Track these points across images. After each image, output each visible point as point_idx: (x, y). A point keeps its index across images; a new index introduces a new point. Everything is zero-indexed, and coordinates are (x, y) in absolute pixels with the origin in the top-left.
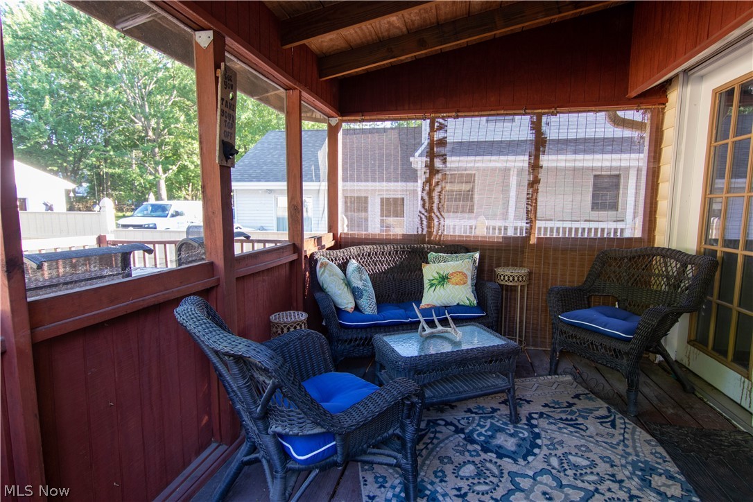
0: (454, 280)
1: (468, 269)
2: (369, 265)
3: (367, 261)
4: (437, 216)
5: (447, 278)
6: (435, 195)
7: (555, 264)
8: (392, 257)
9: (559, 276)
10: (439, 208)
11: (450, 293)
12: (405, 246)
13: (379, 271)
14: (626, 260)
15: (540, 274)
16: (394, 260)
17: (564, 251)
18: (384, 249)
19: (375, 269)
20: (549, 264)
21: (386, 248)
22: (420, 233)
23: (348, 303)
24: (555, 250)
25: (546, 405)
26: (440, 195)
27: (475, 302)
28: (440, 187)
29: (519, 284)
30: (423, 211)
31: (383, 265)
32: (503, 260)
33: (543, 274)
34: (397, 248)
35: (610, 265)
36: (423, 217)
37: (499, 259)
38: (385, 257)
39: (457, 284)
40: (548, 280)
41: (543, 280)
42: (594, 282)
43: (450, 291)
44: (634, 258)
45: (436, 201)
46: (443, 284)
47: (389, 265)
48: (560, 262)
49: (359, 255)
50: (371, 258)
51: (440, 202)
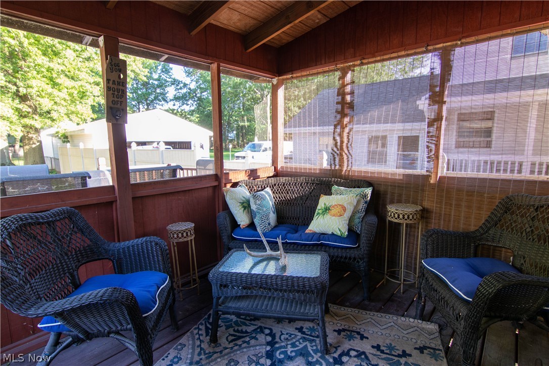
0: (333, 211)
1: (350, 203)
2: (282, 192)
3: (281, 190)
4: (346, 154)
5: (329, 209)
6: (345, 135)
7: (458, 206)
8: (302, 188)
9: (462, 218)
10: (348, 147)
11: (326, 222)
12: (316, 179)
13: (290, 198)
14: (532, 209)
15: (440, 215)
16: (304, 189)
17: (470, 193)
18: (297, 181)
19: (287, 196)
20: (451, 205)
21: (299, 180)
22: (333, 168)
23: (241, 221)
24: (459, 190)
25: (378, 347)
26: (348, 136)
27: (347, 233)
28: (348, 128)
29: (404, 222)
30: (335, 149)
31: (294, 194)
32: (404, 197)
33: (445, 214)
34: (308, 180)
35: (512, 213)
36: (336, 154)
37: (400, 195)
38: (297, 188)
39: (334, 215)
40: (449, 221)
41: (444, 220)
42: (489, 229)
43: (327, 221)
44: (543, 207)
45: (345, 140)
46: (324, 215)
47: (299, 193)
48: (464, 204)
49: (275, 185)
50: (285, 187)
51: (348, 142)
